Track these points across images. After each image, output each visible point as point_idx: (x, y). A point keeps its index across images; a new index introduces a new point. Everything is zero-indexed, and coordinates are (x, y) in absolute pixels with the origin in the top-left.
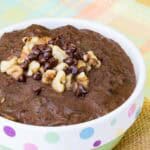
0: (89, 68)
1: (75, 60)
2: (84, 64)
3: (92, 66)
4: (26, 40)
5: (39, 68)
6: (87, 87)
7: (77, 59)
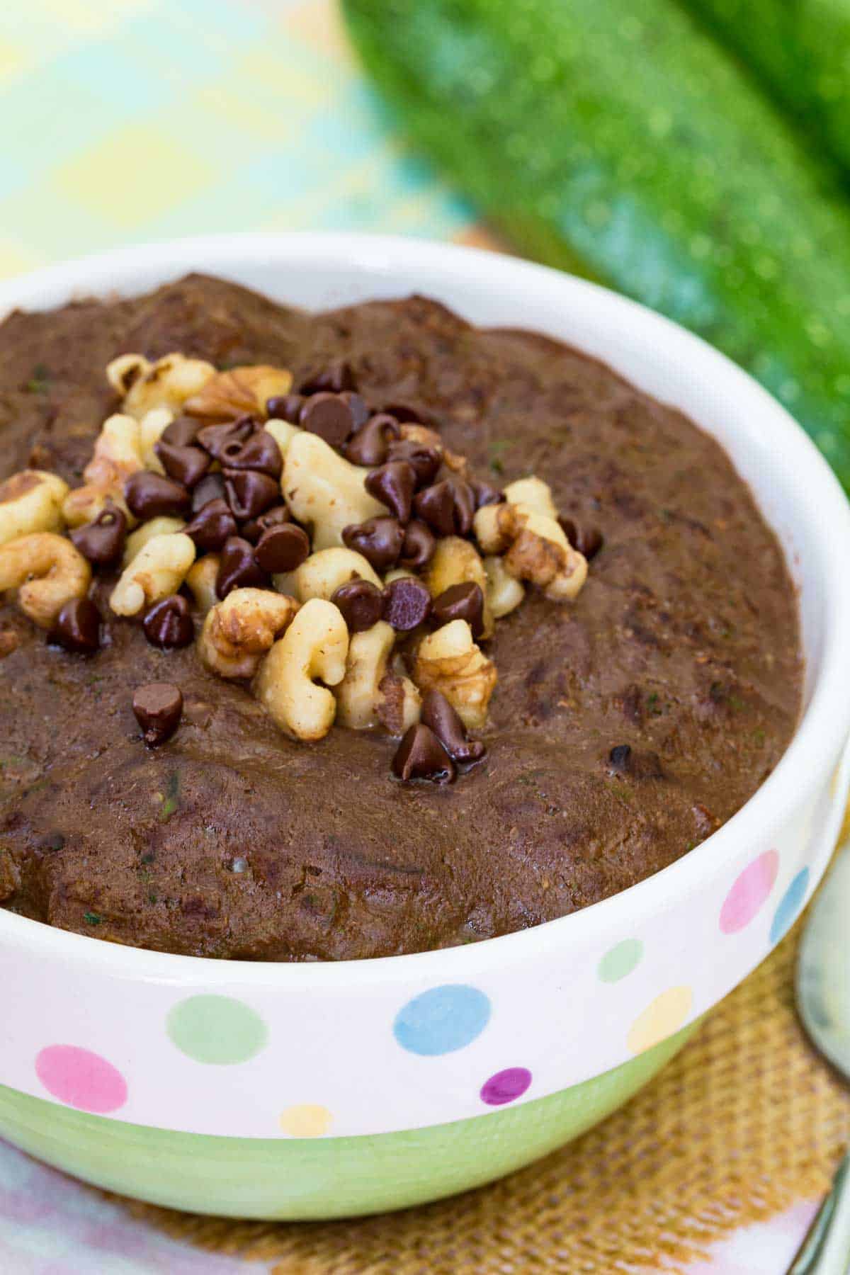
0: (507, 595)
1: (420, 538)
2: (476, 570)
3: (526, 583)
4: (130, 378)
5: (190, 570)
6: (479, 716)
7: (438, 533)
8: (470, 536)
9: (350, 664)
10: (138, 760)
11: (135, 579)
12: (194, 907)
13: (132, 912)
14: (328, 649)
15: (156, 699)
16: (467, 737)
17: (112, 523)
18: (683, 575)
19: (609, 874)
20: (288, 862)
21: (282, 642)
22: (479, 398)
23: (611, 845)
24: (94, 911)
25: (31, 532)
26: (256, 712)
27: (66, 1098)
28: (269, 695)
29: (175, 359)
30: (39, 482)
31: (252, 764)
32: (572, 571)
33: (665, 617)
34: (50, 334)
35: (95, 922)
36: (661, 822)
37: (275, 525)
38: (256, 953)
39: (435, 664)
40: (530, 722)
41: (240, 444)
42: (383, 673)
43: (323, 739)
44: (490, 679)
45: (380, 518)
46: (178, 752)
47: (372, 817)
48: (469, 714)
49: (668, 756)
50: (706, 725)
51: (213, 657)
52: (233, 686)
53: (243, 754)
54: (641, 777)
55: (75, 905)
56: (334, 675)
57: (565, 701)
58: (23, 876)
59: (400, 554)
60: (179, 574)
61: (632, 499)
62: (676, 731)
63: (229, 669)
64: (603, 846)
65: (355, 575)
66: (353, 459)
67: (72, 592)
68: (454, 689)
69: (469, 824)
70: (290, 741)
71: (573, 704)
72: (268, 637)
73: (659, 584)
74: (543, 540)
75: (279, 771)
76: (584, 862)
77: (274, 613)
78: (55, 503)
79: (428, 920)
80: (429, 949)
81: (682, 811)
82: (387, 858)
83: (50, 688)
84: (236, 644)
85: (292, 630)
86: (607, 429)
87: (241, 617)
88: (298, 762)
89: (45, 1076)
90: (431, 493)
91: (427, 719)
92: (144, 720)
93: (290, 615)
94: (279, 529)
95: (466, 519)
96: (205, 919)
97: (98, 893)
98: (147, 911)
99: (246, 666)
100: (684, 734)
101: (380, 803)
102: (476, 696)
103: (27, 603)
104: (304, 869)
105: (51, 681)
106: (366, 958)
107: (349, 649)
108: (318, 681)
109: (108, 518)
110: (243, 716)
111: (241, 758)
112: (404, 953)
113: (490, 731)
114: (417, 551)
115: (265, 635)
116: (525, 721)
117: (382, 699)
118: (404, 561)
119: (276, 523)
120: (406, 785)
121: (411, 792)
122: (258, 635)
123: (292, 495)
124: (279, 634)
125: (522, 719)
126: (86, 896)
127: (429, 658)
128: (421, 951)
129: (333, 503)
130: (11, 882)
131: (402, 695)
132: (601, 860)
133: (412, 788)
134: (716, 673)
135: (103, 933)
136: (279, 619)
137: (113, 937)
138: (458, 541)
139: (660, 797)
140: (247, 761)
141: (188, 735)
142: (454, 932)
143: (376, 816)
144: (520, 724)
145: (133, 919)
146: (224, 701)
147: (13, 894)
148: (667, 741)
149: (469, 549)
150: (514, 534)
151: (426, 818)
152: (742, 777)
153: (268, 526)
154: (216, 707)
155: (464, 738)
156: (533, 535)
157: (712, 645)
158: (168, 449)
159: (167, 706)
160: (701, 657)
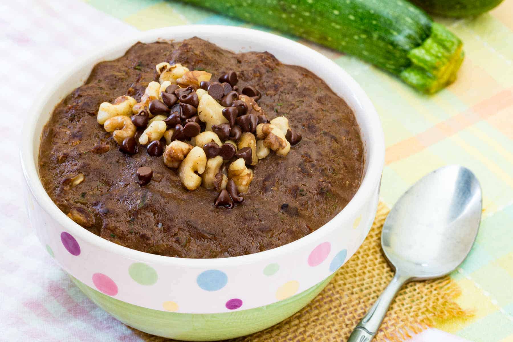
0: (263, 153)
1: (238, 132)
2: (253, 144)
3: (270, 149)
4: (162, 69)
5: (165, 133)
6: (245, 189)
7: (243, 131)
8: (254, 133)
9: (207, 169)
10: (136, 190)
11: (147, 134)
12: (143, 236)
13: (125, 235)
14: (199, 163)
15: (145, 171)
16: (239, 195)
17: (144, 115)
18: (323, 153)
19: (273, 243)
20: (174, 226)
21: (186, 159)
22: (276, 88)
23: (276, 234)
24: (114, 234)
25: (121, 115)
26: (176, 179)
27: (101, 290)
28: (181, 175)
29: (179, 65)
30: (127, 99)
31: (171, 195)
32: (284, 147)
33: (313, 166)
34: (146, 52)
35: (114, 237)
36: (294, 229)
37: (192, 122)
38: (160, 252)
39: (234, 171)
40: (262, 192)
41: (187, 95)
42: (217, 172)
43: (195, 190)
44: (250, 178)
45: (226, 124)
46: (148, 188)
47: (203, 216)
48: (242, 188)
49: (302, 209)
50: (317, 201)
51: (165, 161)
52: (171, 170)
53: (169, 192)
54: (290, 214)
55: (109, 231)
56: (201, 171)
57: (274, 188)
58: (96, 220)
59: (229, 136)
60: (161, 133)
61: (314, 127)
62: (307, 201)
63: (170, 165)
64: (273, 234)
65: (213, 141)
66: (222, 104)
67: (129, 135)
68: (238, 180)
69: (234, 222)
70: (185, 189)
71: (276, 189)
72: (182, 156)
73: (314, 155)
74: (276, 136)
75: (178, 198)
76: (267, 238)
77: (184, 149)
78: (131, 106)
79: (215, 250)
80: (214, 258)
81: (302, 226)
82: (205, 229)
83: (117, 164)
84: (172, 157)
85: (189, 155)
86: (315, 103)
87: (174, 149)
88: (185, 196)
89: (95, 282)
90: (243, 117)
91: (228, 189)
92: (140, 178)
93: (189, 150)
94: (191, 123)
95: (254, 126)
96: (146, 240)
97: (116, 228)
98: (129, 236)
99: (176, 165)
100: (309, 203)
101: (207, 212)
102: (244, 182)
103: (115, 137)
104: (179, 229)
105: (118, 162)
106: (193, 258)
107: (207, 163)
108: (196, 172)
109: (143, 113)
110: (172, 180)
111: (169, 193)
112: (205, 258)
113: (248, 194)
114: (235, 135)
115: (181, 156)
116: (260, 192)
117: (215, 180)
118: (231, 138)
119: (192, 121)
120: (217, 207)
121: (218, 210)
122: (178, 156)
123: (200, 113)
124: (185, 156)
125: (259, 191)
126: (112, 229)
127: (231, 169)
128: (211, 258)
129: (212, 117)
130: (92, 221)
131: (222, 180)
132: (272, 238)
133: (219, 209)
134: (324, 184)
135: (115, 241)
136: (185, 152)
137: (118, 242)
138: (250, 134)
139: (295, 221)
140: (170, 194)
141: (153, 184)
142: (222, 254)
143: (205, 216)
144: (258, 193)
145: (125, 237)
146: (167, 175)
147: (92, 225)
148: (303, 204)
149: (253, 136)
150: (267, 133)
151: (221, 218)
152: (326, 219)
153: (189, 121)
154: (164, 176)
155: (238, 195)
156: (273, 134)
157: (327, 176)
158: (166, 94)
159: (147, 174)
160: (321, 179)
